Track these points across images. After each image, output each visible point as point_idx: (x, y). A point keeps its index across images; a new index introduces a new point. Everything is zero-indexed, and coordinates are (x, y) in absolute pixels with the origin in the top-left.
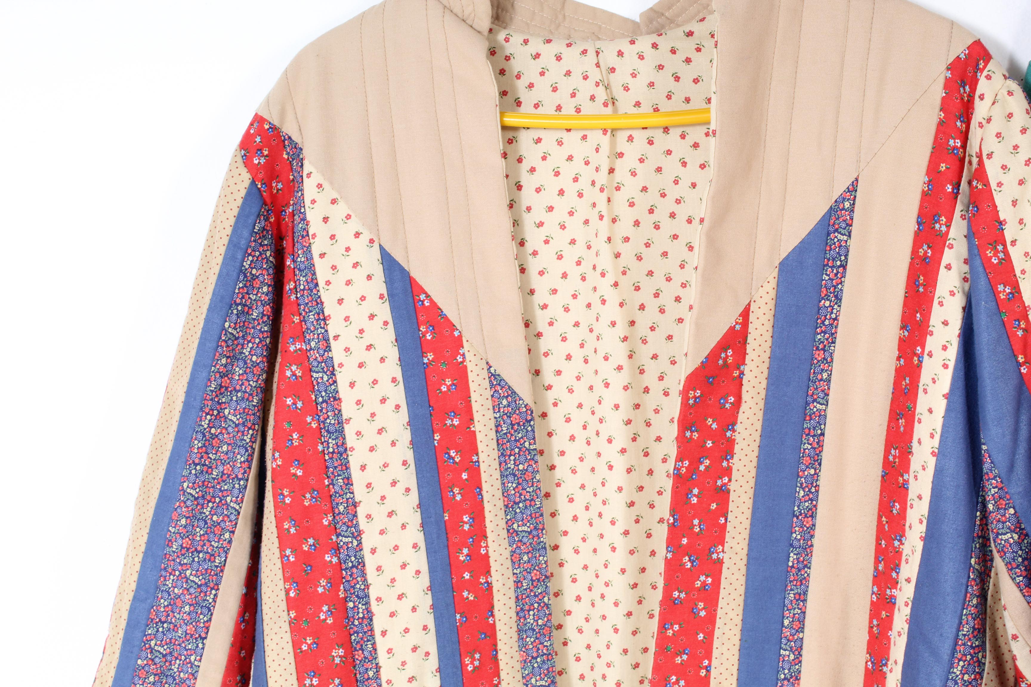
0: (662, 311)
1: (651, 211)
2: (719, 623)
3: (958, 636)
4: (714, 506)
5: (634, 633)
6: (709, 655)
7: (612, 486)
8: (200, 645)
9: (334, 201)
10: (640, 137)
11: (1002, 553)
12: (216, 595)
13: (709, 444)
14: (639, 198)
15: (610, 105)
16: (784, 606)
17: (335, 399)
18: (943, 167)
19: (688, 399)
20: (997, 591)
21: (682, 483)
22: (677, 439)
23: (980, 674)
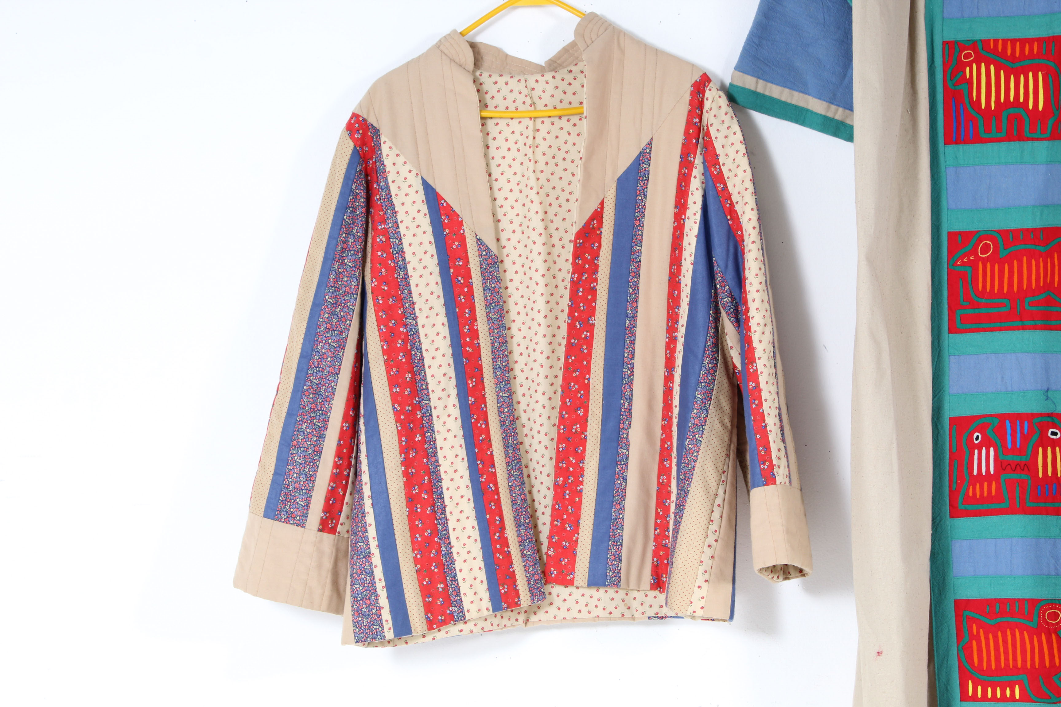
0: (560, 206)
1: (554, 157)
2: (593, 356)
3: (705, 346)
4: (590, 297)
5: (551, 367)
6: (589, 373)
7: (538, 293)
8: (336, 378)
9: (398, 155)
10: (548, 121)
11: (724, 307)
12: (343, 352)
13: (587, 266)
14: (548, 151)
15: (533, 106)
16: (625, 347)
17: (402, 252)
18: (691, 131)
19: (577, 244)
20: (723, 328)
21: (575, 285)
22: (572, 264)
23: (717, 364)
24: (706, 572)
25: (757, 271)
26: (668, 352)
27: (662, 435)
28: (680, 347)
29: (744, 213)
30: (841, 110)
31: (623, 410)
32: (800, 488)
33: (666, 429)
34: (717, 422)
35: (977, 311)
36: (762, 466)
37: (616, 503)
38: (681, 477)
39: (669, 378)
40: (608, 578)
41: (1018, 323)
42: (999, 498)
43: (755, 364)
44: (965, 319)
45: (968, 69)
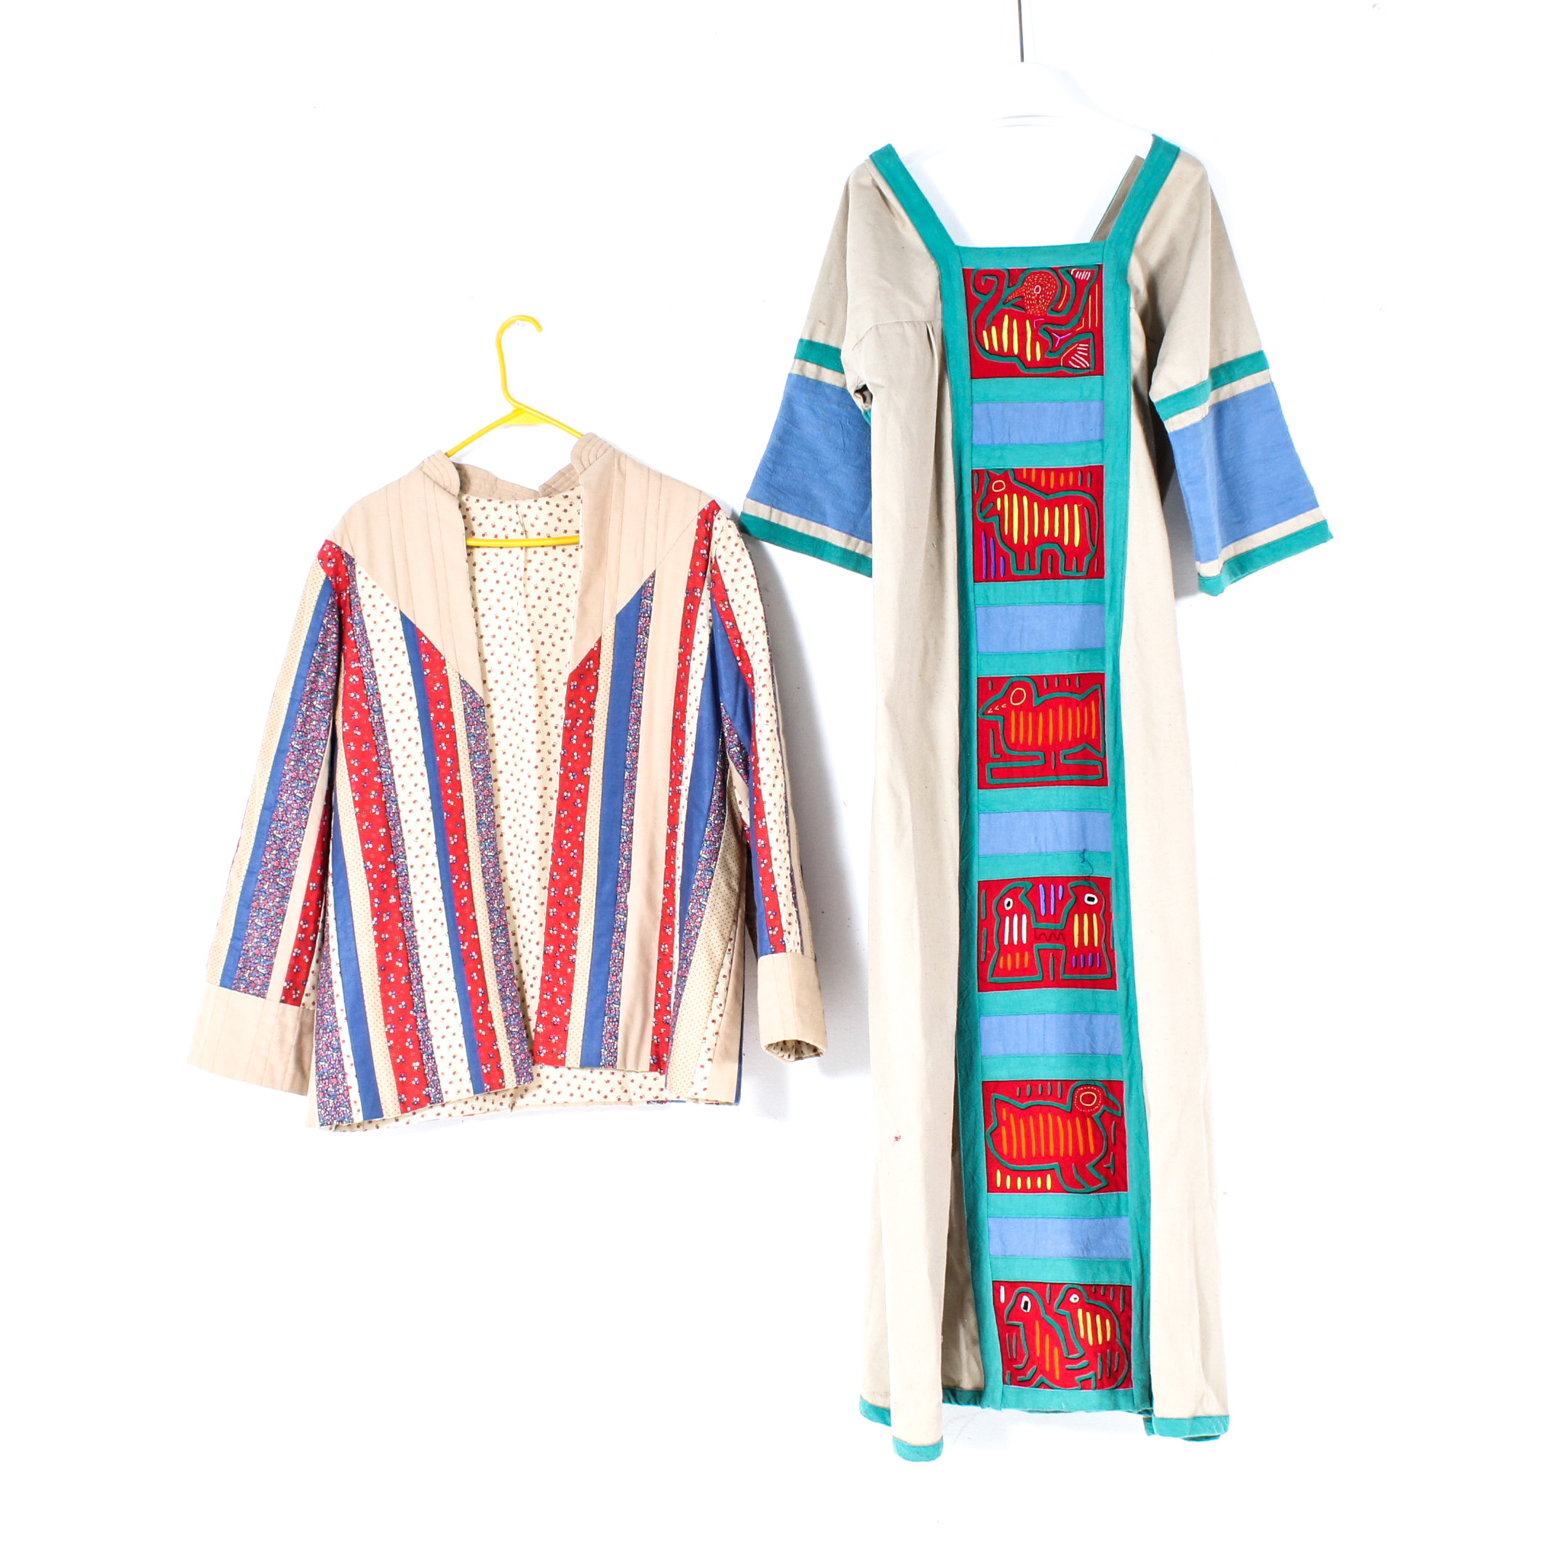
0: (553, 645)
1: (547, 591)
2: (588, 811)
3: (711, 800)
4: (585, 745)
5: (542, 824)
6: (583, 830)
7: (528, 741)
8: (302, 832)
9: (374, 587)
10: (541, 551)
11: (732, 758)
12: (311, 804)
13: (582, 711)
14: (540, 584)
15: (524, 535)
16: (623, 801)
17: (377, 693)
18: (698, 564)
19: (570, 686)
21: (568, 732)
22: (565, 708)
23: (723, 821)
24: (709, 1049)
25: (769, 718)
26: (671, 807)
27: (664, 899)
28: (684, 802)
29: (754, 653)
30: (862, 542)
31: (621, 872)
32: (814, 958)
33: (669, 893)
34: (723, 884)
35: (1009, 764)
36: (770, 932)
37: (613, 975)
38: (683, 945)
39: (672, 836)
40: (603, 1058)
41: (1053, 778)
42: (1031, 970)
43: (764, 820)
44: (995, 773)
45: (999, 500)
